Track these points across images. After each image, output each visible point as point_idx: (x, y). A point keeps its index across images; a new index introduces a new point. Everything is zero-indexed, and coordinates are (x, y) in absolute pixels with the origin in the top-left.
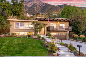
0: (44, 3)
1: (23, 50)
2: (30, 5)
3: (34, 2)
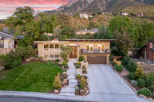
1: (31, 84)
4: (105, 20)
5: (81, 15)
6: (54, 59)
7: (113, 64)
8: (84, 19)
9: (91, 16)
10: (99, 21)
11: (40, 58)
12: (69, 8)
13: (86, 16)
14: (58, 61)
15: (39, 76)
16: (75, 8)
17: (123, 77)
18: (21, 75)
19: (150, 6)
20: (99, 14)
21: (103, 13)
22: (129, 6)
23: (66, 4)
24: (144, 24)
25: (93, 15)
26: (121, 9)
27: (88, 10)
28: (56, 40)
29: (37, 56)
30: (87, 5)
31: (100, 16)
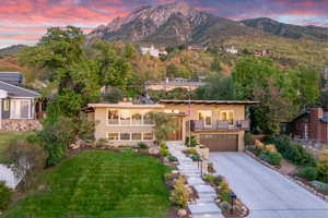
0: (201, 13)
1: (118, 199)
2: (162, 19)
3: (173, 10)
4: (195, 63)
5: (145, 50)
6: (132, 142)
7: (257, 152)
8: (152, 58)
9: (165, 53)
10: (182, 63)
11: (101, 140)
12: (114, 33)
13: (155, 52)
14: (143, 146)
15: (125, 181)
16: (129, 35)
17: (289, 174)
18: (82, 179)
19: (275, 37)
20: (181, 48)
21: (190, 48)
22: (238, 35)
23: (106, 24)
24: (300, 73)
25: (169, 50)
26: (223, 41)
27: (154, 38)
28: (128, 101)
29: (93, 138)
30: (153, 30)
31: (184, 52)
